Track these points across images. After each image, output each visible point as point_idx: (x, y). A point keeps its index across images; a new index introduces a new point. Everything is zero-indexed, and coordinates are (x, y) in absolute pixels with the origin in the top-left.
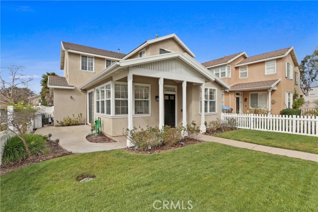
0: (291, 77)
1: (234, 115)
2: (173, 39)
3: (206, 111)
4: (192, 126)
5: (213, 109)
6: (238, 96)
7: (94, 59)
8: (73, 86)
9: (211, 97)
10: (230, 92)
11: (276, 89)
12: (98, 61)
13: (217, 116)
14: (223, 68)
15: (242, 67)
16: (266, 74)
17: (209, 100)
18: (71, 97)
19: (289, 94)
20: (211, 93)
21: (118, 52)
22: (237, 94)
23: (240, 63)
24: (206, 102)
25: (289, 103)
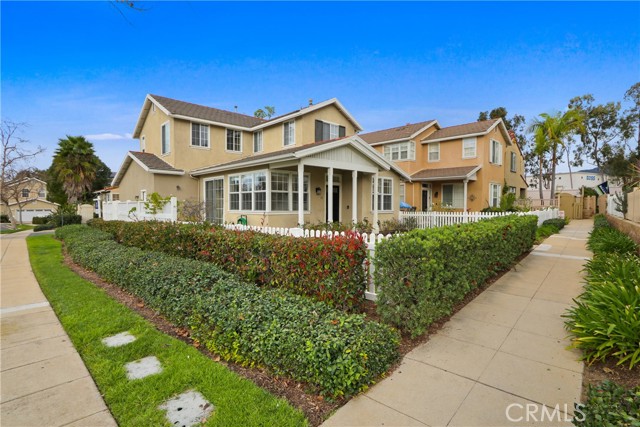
0: (500, 161)
1: (418, 215)
2: (334, 105)
3: (379, 208)
4: (364, 223)
5: (387, 206)
6: (425, 189)
7: (209, 128)
8: (181, 171)
9: (386, 190)
10: (414, 182)
11: (474, 178)
12: (215, 131)
13: (392, 216)
14: (404, 145)
15: (431, 144)
16: (463, 157)
17: (383, 194)
18: (178, 187)
19: (495, 186)
20: (385, 184)
21: (235, 111)
22: (424, 186)
23: (429, 138)
24: (379, 197)
25: (495, 200)
